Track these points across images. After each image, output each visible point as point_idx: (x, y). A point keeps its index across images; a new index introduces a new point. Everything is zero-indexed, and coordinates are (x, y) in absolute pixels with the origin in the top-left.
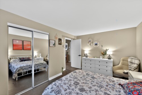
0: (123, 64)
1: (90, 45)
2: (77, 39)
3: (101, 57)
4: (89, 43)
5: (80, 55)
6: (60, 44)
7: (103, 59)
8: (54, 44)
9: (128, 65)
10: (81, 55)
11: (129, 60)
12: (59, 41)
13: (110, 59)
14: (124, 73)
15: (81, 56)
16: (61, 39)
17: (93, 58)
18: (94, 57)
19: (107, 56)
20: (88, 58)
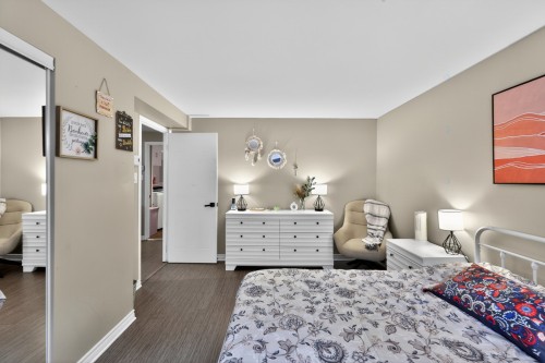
0: (353, 222)
1: (256, 160)
2: (196, 130)
3: (294, 204)
4: (252, 153)
5: (212, 205)
6: (124, 146)
7: (302, 212)
8: (92, 145)
9: (366, 223)
10: (216, 202)
11: (367, 208)
12: (118, 130)
13: (321, 210)
14: (368, 247)
15: (216, 209)
16: (130, 120)
17: (267, 212)
18: (272, 209)
19: (310, 200)
20: (247, 212)
